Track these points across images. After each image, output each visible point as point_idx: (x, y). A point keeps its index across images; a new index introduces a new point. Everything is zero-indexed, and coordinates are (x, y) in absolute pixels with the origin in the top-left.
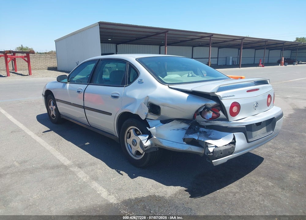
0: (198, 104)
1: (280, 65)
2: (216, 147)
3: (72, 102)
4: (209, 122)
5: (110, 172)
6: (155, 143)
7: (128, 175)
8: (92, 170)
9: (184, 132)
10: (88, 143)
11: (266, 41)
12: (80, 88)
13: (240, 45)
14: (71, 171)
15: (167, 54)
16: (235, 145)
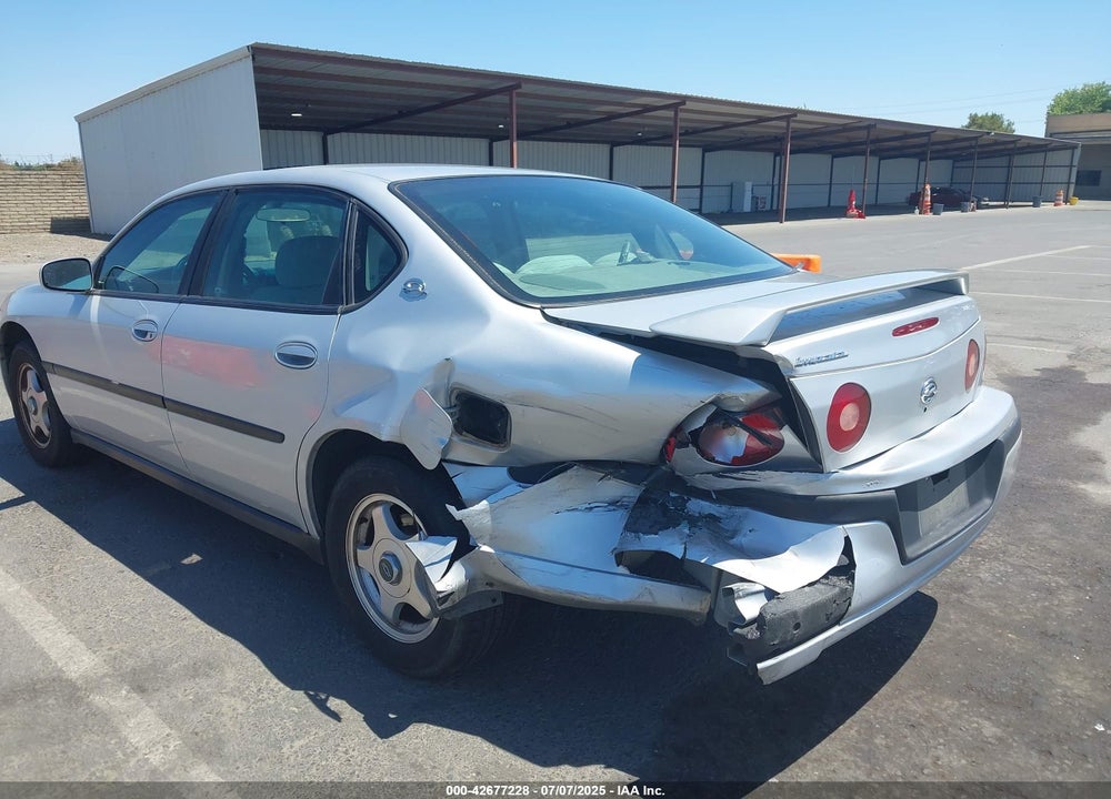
0: (686, 395)
1: (917, 211)
2: (770, 594)
3: (116, 380)
4: (735, 475)
5: (284, 707)
6: (486, 576)
7: (365, 719)
8: (199, 701)
9: (620, 517)
10: (195, 558)
11: (870, 125)
12: (147, 317)
13: (780, 139)
14: (94, 713)
15: (518, 167)
16: (852, 578)
